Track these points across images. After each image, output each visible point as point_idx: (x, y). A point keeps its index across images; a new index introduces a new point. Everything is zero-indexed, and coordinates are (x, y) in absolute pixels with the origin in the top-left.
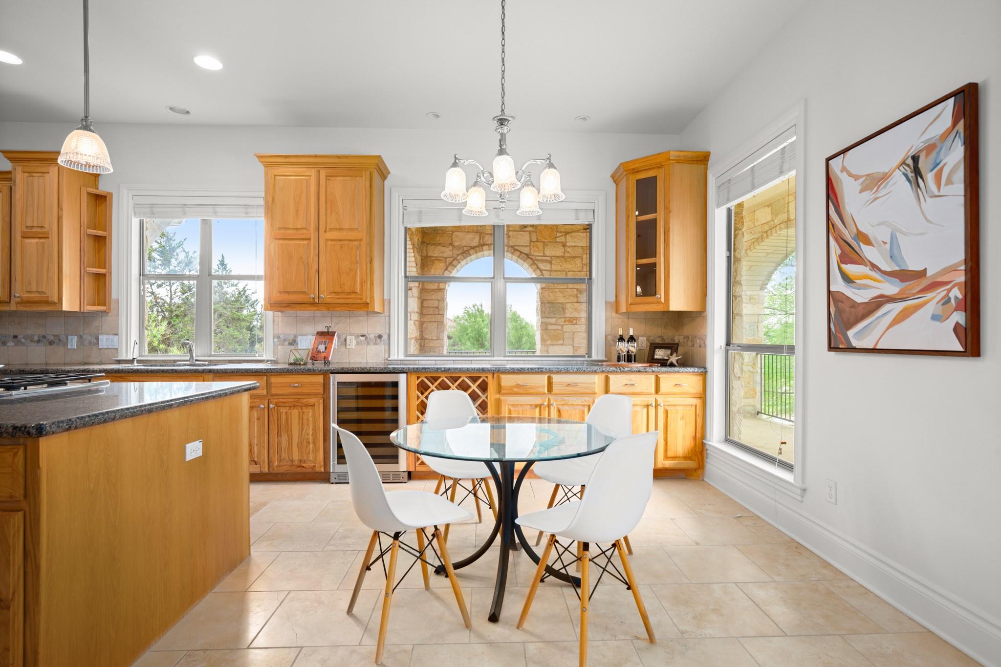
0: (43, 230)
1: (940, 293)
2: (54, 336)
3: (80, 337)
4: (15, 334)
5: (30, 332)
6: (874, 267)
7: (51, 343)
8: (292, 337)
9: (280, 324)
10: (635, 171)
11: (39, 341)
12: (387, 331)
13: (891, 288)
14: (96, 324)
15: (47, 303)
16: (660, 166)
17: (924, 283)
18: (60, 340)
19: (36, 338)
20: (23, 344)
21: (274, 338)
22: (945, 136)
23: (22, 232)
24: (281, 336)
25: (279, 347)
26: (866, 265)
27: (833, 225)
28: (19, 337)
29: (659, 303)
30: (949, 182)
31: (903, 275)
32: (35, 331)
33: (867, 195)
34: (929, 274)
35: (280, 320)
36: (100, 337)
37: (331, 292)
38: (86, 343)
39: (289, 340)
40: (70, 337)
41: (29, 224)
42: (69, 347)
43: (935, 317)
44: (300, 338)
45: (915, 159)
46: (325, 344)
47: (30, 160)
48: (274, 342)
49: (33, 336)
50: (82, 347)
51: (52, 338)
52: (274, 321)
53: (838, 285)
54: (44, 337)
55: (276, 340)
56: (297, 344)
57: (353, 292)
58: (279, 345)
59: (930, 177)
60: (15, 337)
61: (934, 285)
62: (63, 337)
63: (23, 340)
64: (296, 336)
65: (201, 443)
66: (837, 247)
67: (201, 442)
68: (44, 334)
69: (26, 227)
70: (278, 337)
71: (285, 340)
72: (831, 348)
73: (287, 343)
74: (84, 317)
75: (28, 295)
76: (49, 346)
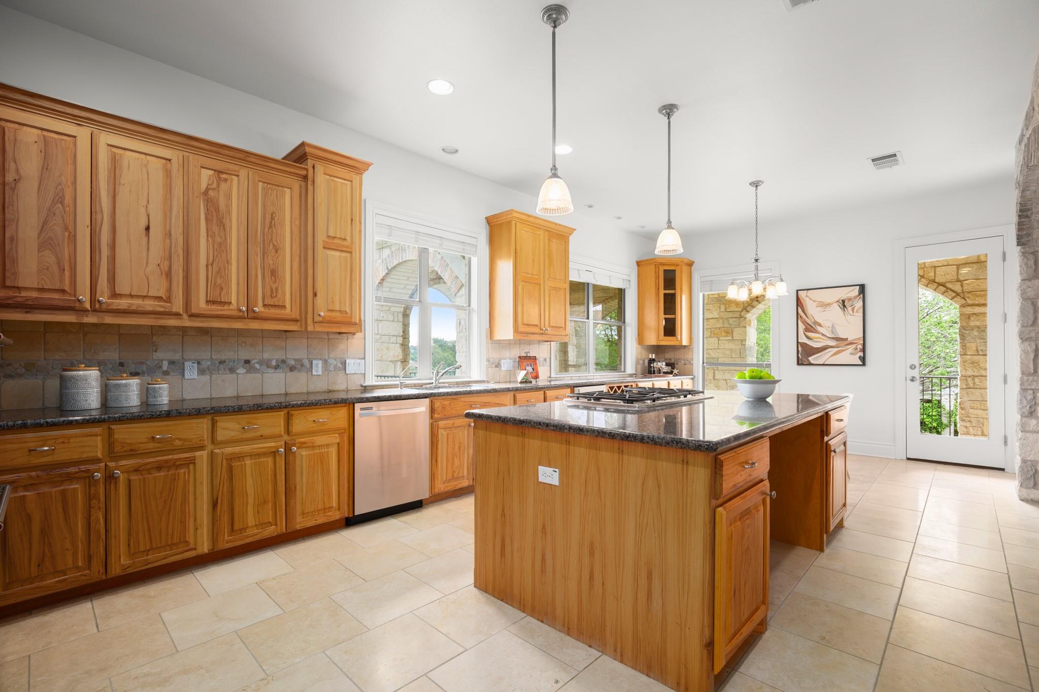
0: (345, 243)
1: (854, 346)
2: (295, 360)
3: (325, 362)
4: (247, 358)
5: (266, 356)
6: (823, 335)
7: (292, 369)
8: (497, 361)
10: (664, 264)
11: (277, 367)
12: (549, 357)
13: (832, 343)
14: (342, 346)
15: (349, 324)
16: (677, 265)
17: (847, 342)
18: (302, 365)
19: (274, 363)
20: (256, 371)
21: (485, 361)
22: (856, 297)
23: (324, 241)
24: (491, 360)
25: (490, 369)
26: (819, 334)
27: (801, 317)
28: (252, 362)
29: (678, 340)
30: (857, 312)
31: (838, 339)
32: (272, 354)
33: (820, 309)
34: (849, 339)
36: (348, 361)
37: (550, 326)
38: (332, 368)
39: (495, 363)
40: (314, 362)
41: (331, 234)
42: (314, 373)
43: (851, 354)
44: (503, 361)
45: (843, 301)
46: (531, 366)
48: (486, 365)
49: (271, 360)
50: (327, 372)
51: (293, 363)
52: (486, 347)
53: (803, 339)
54: (284, 361)
56: (501, 366)
59: (850, 309)
60: (247, 362)
61: (851, 344)
62: (306, 363)
63: (257, 366)
64: (500, 360)
66: (803, 325)
68: (284, 358)
69: (328, 236)
70: (489, 361)
71: (493, 363)
72: (798, 364)
73: (494, 366)
74: (329, 339)
75: (330, 314)
76: (289, 374)
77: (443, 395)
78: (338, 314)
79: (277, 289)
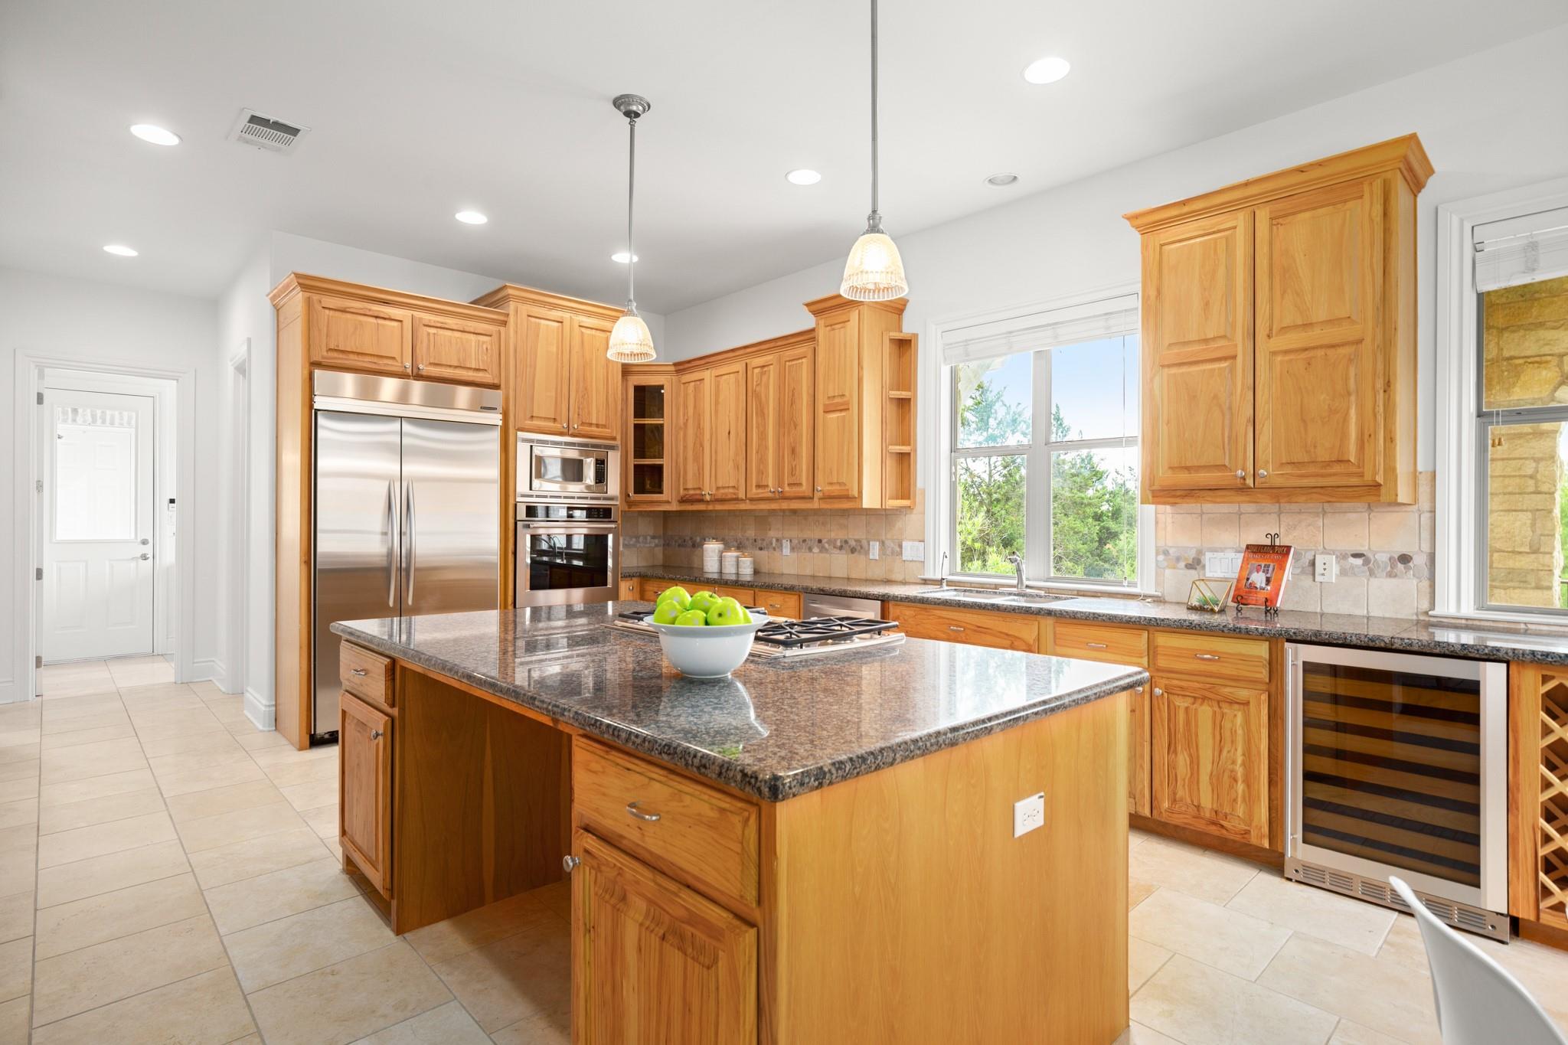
0: (845, 399)
2: (856, 541)
3: (883, 543)
4: (820, 537)
5: (833, 535)
7: (853, 550)
8: (1192, 554)
9: (1169, 528)
11: (841, 548)
12: (1426, 547)
14: (899, 525)
15: (848, 498)
18: (861, 547)
19: (839, 544)
20: (827, 551)
21: (1157, 554)
23: (825, 405)
24: (1171, 551)
25: (1168, 572)
28: (824, 541)
32: (836, 534)
35: (1169, 520)
36: (904, 544)
37: (1282, 464)
38: (889, 552)
39: (1186, 559)
40: (871, 543)
41: (831, 394)
42: (871, 557)
44: (1208, 555)
46: (1266, 571)
47: (831, 308)
48: (1157, 561)
49: (835, 540)
50: (884, 557)
51: (853, 543)
52: (1157, 523)
54: (846, 542)
55: (1161, 558)
56: (1204, 567)
57: (1339, 461)
58: (1168, 567)
60: (820, 541)
62: (864, 543)
63: (827, 546)
64: (1200, 552)
65: (1043, 799)
67: (1041, 797)
68: (846, 538)
69: (829, 398)
70: (1166, 553)
71: (1178, 559)
73: (1182, 564)
74: (886, 515)
76: (851, 556)
77: (914, 602)
78: (838, 487)
79: (795, 466)
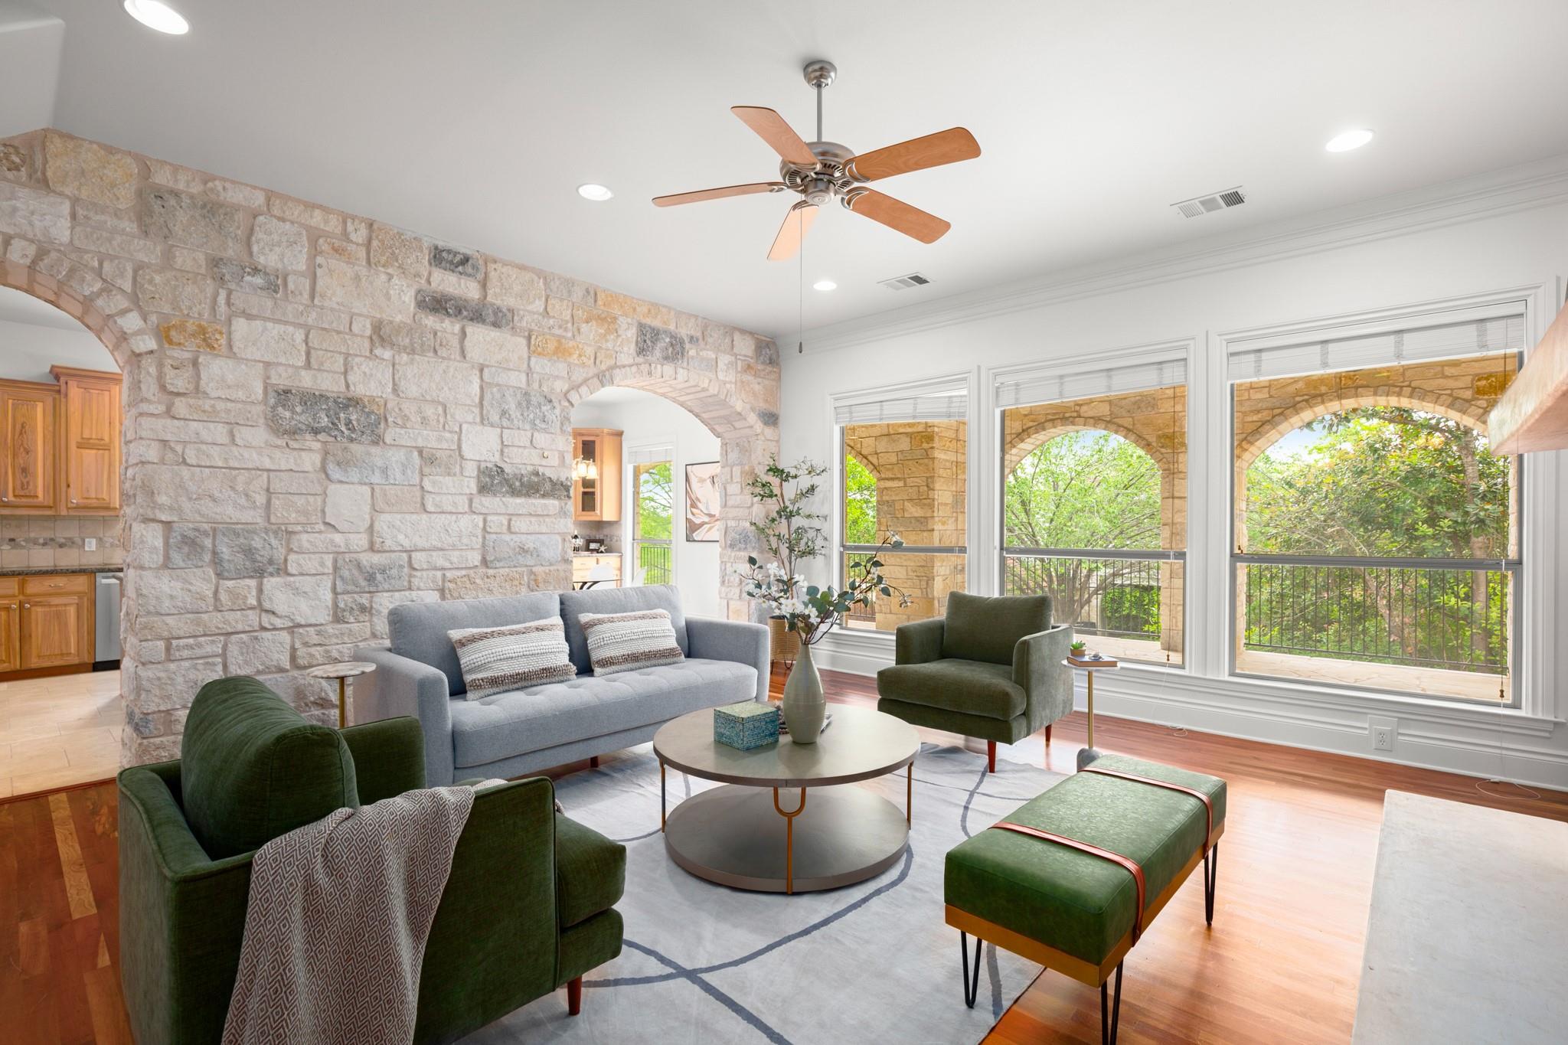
0: (102, 442)
2: (64, 538)
3: (100, 540)
4: (12, 537)
5: (32, 535)
6: (702, 511)
7: (61, 546)
10: (582, 435)
11: (45, 544)
13: (706, 519)
15: (107, 508)
16: (597, 436)
17: (716, 518)
18: (73, 543)
19: (41, 541)
20: (23, 547)
23: (77, 442)
26: (699, 510)
27: (688, 492)
28: (18, 540)
29: (597, 515)
31: (710, 515)
32: (39, 533)
33: (700, 484)
40: (87, 540)
41: (86, 435)
42: (87, 549)
47: (85, 376)
49: (38, 539)
50: (103, 549)
51: (63, 541)
53: (690, 516)
54: (52, 540)
60: (12, 540)
62: (78, 540)
63: (23, 543)
66: (690, 501)
68: (53, 536)
69: (83, 438)
72: (687, 540)
74: (104, 521)
75: (86, 501)
76: (59, 550)
78: (95, 501)
79: (28, 483)
